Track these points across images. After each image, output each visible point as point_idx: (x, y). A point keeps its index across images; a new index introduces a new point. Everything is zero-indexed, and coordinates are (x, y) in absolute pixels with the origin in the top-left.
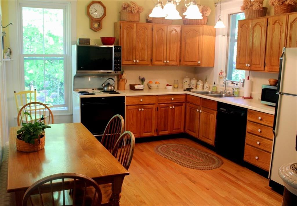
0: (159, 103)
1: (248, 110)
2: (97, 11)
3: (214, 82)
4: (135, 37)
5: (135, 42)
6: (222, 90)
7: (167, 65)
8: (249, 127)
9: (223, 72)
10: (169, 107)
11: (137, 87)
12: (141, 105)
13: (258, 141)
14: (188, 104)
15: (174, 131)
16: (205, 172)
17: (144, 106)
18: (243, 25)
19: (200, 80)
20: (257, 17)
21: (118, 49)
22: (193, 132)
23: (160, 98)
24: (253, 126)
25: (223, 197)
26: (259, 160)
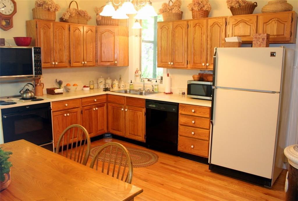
0: (83, 106)
1: (180, 104)
2: (5, 6)
3: (131, 81)
4: (52, 37)
5: (52, 43)
6: (140, 88)
7: (85, 66)
8: (182, 120)
9: (139, 71)
10: (92, 109)
11: (56, 91)
12: (66, 110)
13: (193, 131)
14: (109, 104)
15: (98, 132)
16: (149, 169)
17: (69, 110)
18: (163, 27)
19: (115, 79)
20: (175, 20)
21: (38, 50)
22: (119, 131)
23: (84, 101)
24: (186, 119)
25: (180, 189)
26: (194, 149)
